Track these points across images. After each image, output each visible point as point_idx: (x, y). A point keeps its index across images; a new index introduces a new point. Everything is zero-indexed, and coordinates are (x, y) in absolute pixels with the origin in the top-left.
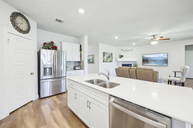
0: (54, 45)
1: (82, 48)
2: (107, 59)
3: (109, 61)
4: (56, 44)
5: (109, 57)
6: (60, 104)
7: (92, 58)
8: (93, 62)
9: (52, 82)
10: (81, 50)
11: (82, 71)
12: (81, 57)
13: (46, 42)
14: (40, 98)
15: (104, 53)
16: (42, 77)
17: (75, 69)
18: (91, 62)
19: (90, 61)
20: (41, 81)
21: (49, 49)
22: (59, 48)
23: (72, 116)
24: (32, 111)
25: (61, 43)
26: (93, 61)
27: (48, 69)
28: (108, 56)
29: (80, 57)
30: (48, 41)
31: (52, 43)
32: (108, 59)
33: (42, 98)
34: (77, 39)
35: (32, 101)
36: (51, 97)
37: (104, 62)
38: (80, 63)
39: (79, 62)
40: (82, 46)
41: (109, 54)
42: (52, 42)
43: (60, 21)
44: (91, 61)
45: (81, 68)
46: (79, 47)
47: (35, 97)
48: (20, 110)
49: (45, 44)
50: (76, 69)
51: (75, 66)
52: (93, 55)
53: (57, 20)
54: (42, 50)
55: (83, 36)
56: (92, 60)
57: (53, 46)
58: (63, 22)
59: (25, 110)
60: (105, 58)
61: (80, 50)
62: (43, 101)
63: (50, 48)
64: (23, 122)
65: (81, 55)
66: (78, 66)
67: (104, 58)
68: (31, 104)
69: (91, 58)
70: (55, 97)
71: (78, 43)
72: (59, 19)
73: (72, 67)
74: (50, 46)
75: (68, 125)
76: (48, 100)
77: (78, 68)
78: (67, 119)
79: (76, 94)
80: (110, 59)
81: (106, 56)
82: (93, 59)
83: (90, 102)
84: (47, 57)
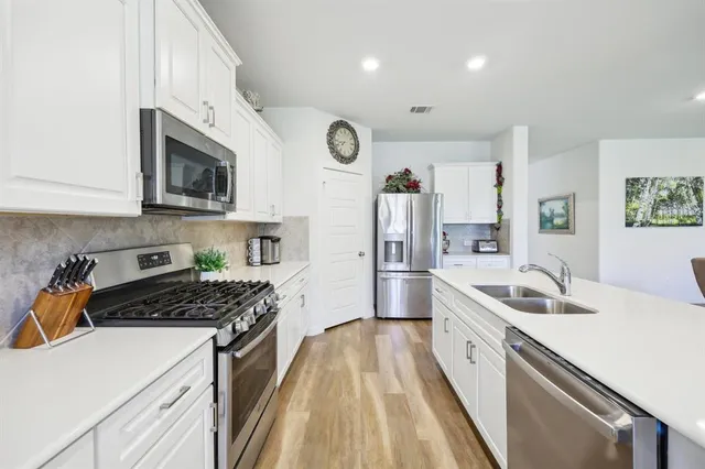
0: (412, 177)
1: (504, 174)
2: (655, 209)
3: (675, 221)
4: (416, 174)
5: (674, 198)
6: (417, 344)
7: (562, 211)
8: (566, 227)
9: (407, 281)
10: (500, 183)
11: (501, 259)
12: (500, 207)
13: (392, 174)
14: (378, 318)
16: (381, 266)
17: (476, 251)
18: (560, 228)
19: (551, 221)
20: (380, 275)
21: (398, 191)
22: (425, 187)
23: (440, 380)
24: (359, 338)
25: (431, 168)
26: (567, 222)
27: (394, 245)
28: (664, 194)
29: (496, 209)
30: (396, 169)
31: (407, 172)
32: (660, 212)
33: (381, 319)
34: (487, 146)
35: (360, 319)
36: (402, 322)
37: (629, 224)
38: (498, 229)
39: (495, 228)
40: (503, 166)
41: (673, 185)
42: (407, 170)
43: (421, 110)
44: (558, 221)
45: (502, 248)
46: (495, 173)
47: (368, 313)
48: (339, 329)
49: (390, 177)
50: (481, 249)
51: (478, 241)
52: (565, 198)
53: (413, 110)
54: (383, 195)
55: (509, 130)
56: (562, 216)
57: (408, 180)
58: (430, 108)
59: (348, 332)
60: (644, 204)
61: (495, 182)
62: (382, 325)
63: (401, 187)
64: (341, 352)
65: (500, 201)
66: (488, 241)
67: (634, 205)
68: (358, 324)
69: (558, 207)
70: (411, 323)
71: (492, 161)
72: (417, 106)
73: (469, 243)
74: (404, 183)
75: (424, 395)
76: (394, 328)
77: (489, 249)
78: (426, 384)
79: (447, 319)
81: (644, 196)
82: (567, 211)
83: (474, 346)
84: (399, 214)
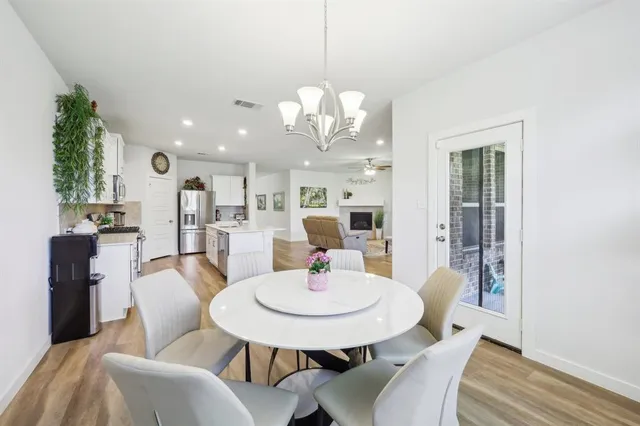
0: (200, 181)
1: (247, 183)
2: (311, 200)
3: (317, 206)
4: (203, 179)
5: (317, 196)
8: (282, 208)
9: (197, 233)
12: (245, 198)
13: (189, 179)
14: (180, 254)
15: (302, 189)
16: (183, 227)
19: (277, 205)
20: (182, 231)
21: (192, 189)
22: (208, 187)
25: (211, 177)
26: (282, 206)
27: (189, 216)
28: (314, 194)
30: (191, 176)
31: (198, 178)
32: (313, 202)
33: (182, 254)
35: (170, 256)
37: (302, 207)
38: (245, 209)
39: (243, 207)
40: (246, 179)
41: (317, 190)
44: (279, 205)
47: (174, 252)
48: (159, 260)
49: (187, 181)
50: (238, 218)
51: (235, 215)
52: (282, 193)
54: (183, 191)
55: (247, 163)
56: (280, 202)
57: (198, 183)
60: (306, 198)
61: (243, 186)
63: (194, 187)
66: (240, 214)
67: (303, 198)
71: (242, 176)
73: (231, 215)
74: (196, 184)
76: (190, 258)
77: (241, 218)
80: (321, 201)
81: (308, 195)
82: (282, 200)
84: (192, 200)
